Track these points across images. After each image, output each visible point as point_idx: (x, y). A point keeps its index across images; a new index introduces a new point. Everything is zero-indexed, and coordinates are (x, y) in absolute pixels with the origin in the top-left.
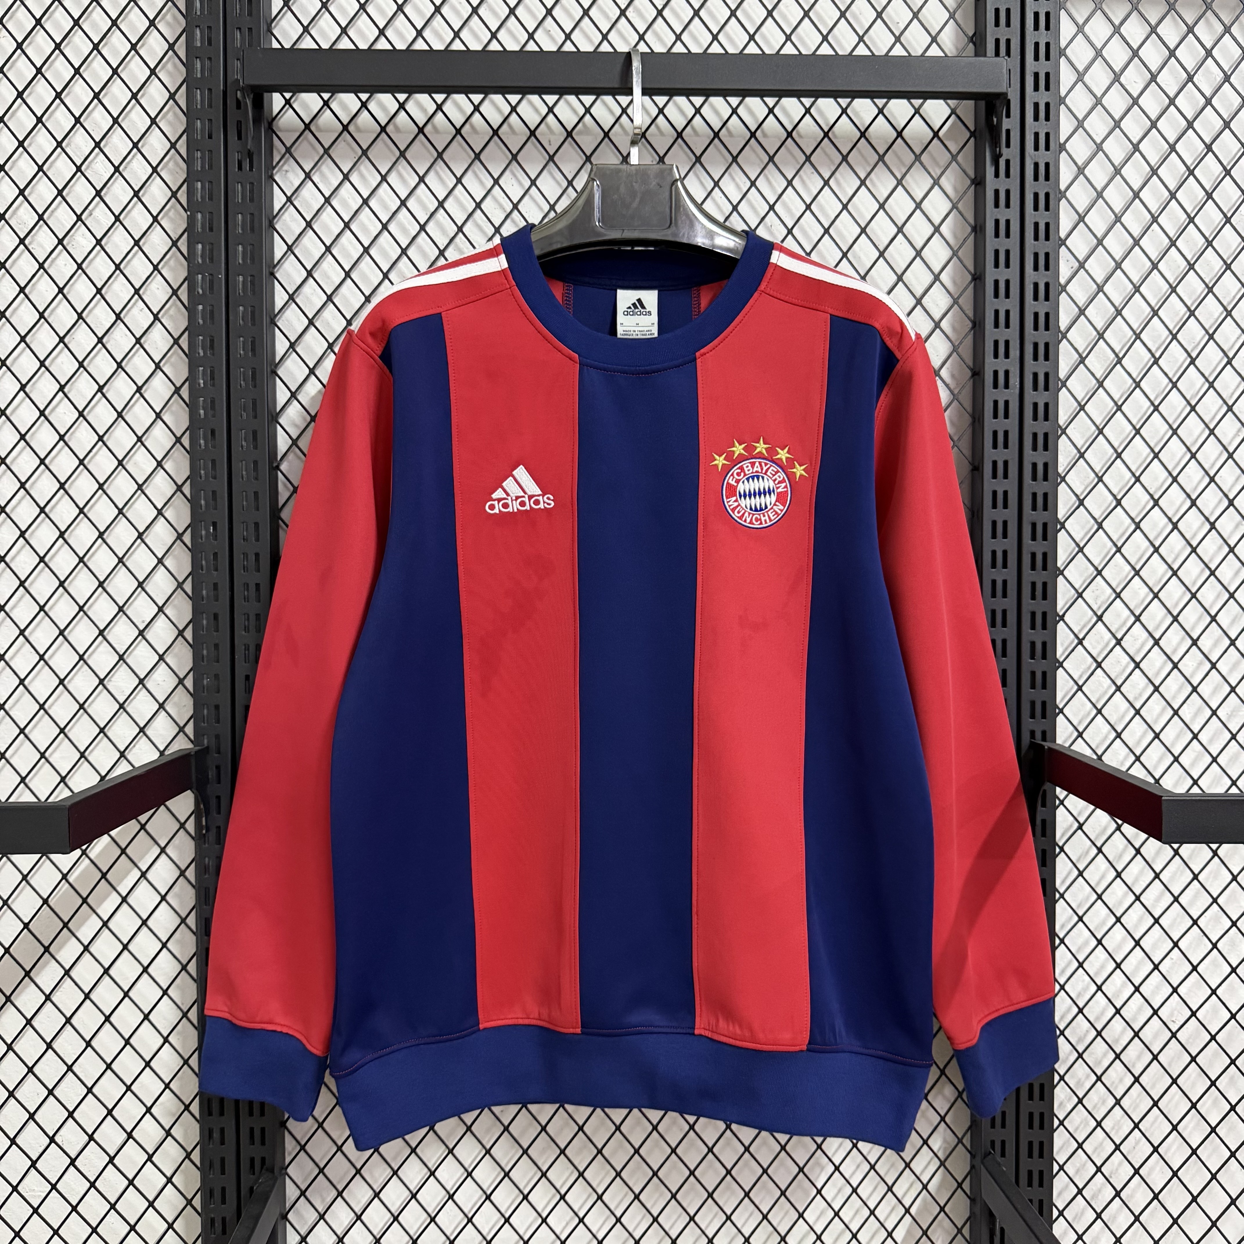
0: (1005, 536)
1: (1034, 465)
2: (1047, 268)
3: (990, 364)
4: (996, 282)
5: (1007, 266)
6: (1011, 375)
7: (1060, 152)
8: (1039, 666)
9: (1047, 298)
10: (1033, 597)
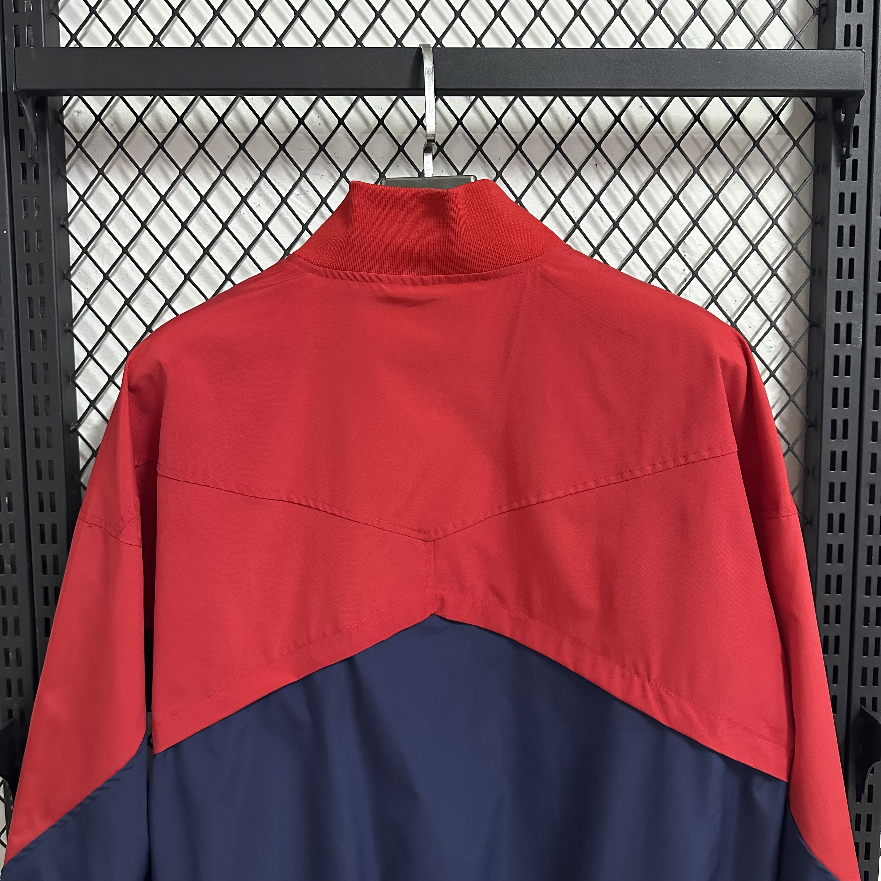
0: (842, 499)
4: (841, 229)
6: (853, 328)
8: (873, 633)
10: (869, 562)
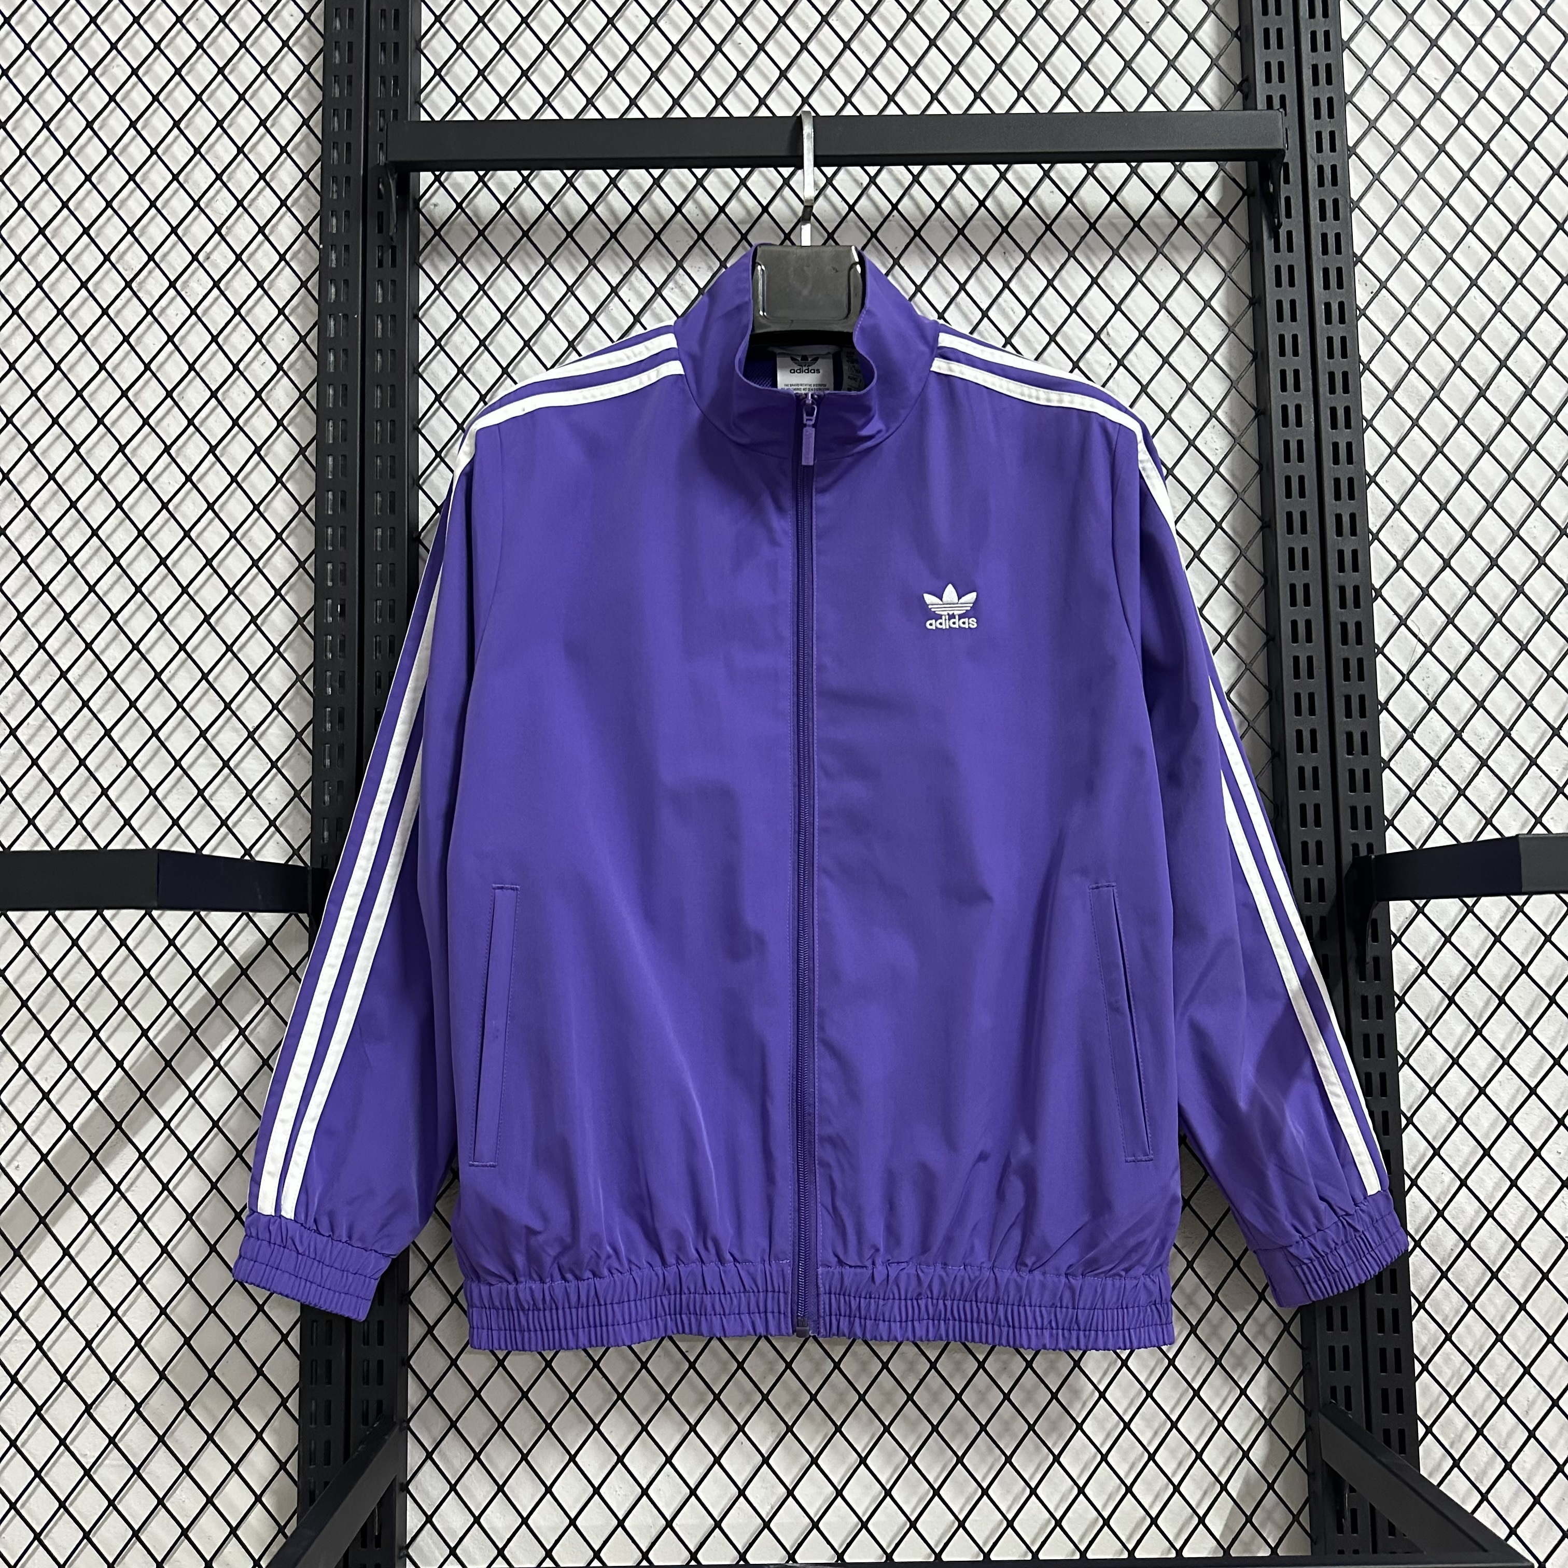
1: (1339, 517)
2: (1340, 285)
3: (1277, 398)
5: (1292, 283)
7: (1349, 157)
8: (1359, 763)
9: (1342, 320)
10: (1347, 677)
